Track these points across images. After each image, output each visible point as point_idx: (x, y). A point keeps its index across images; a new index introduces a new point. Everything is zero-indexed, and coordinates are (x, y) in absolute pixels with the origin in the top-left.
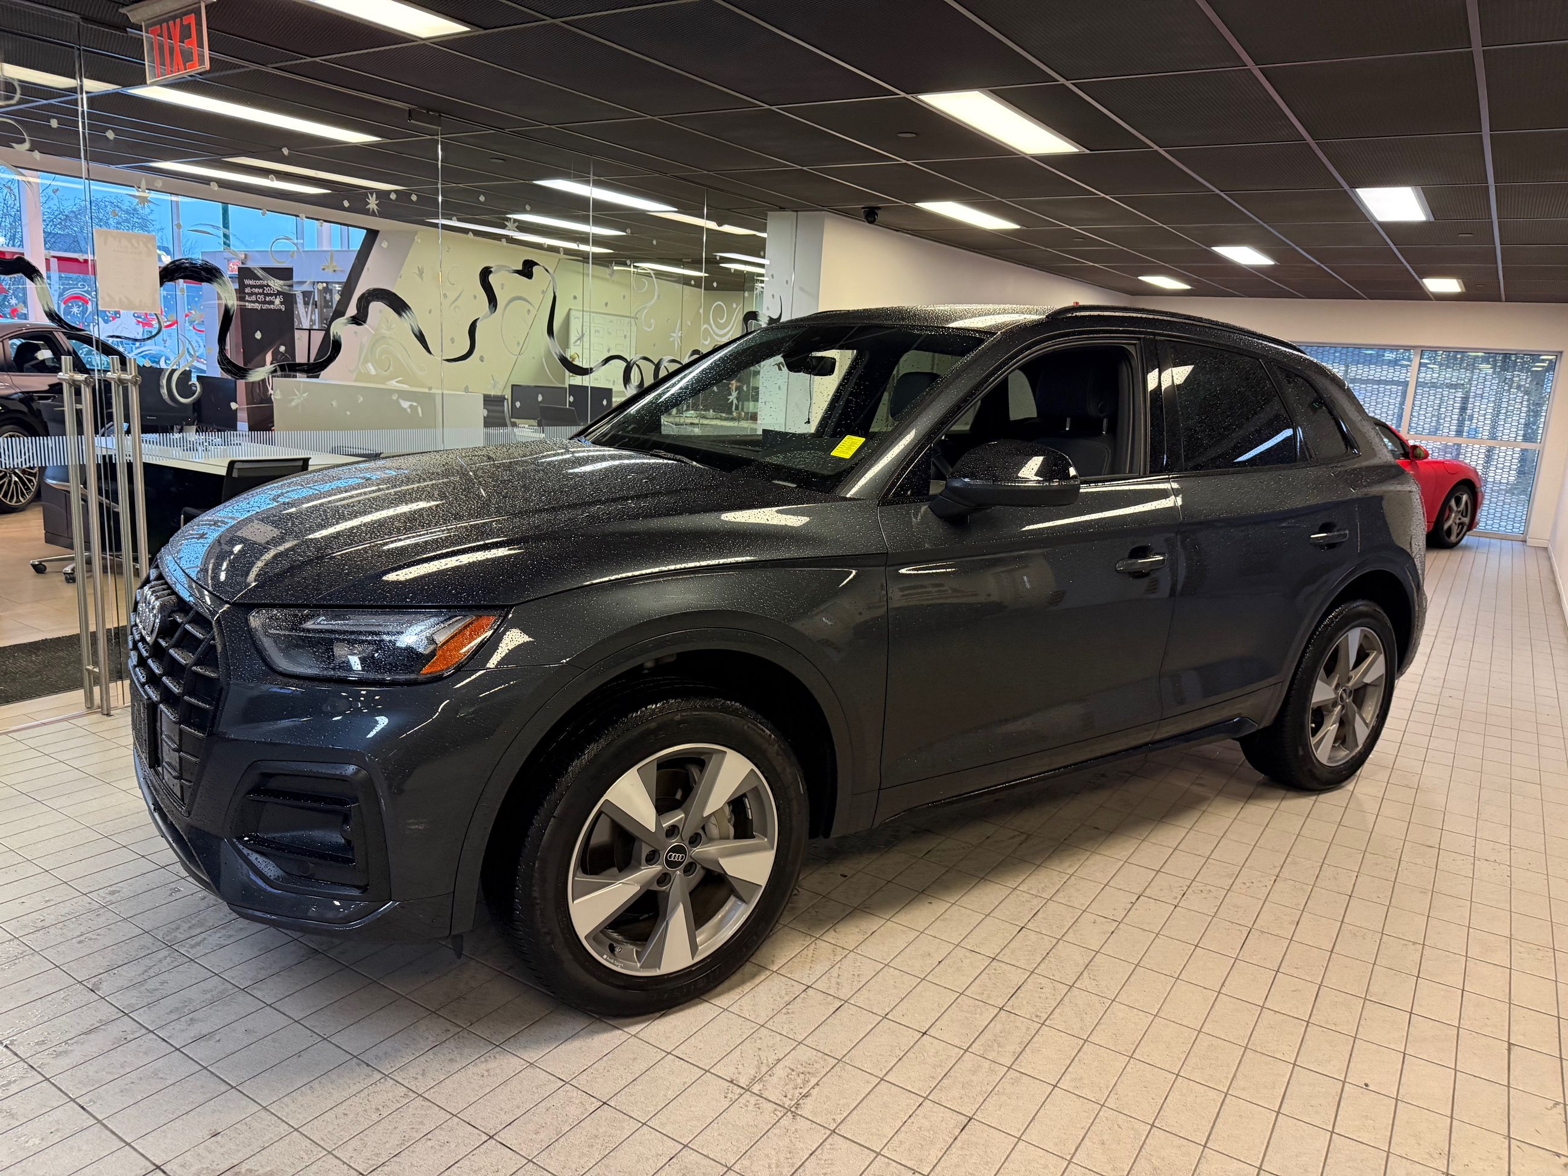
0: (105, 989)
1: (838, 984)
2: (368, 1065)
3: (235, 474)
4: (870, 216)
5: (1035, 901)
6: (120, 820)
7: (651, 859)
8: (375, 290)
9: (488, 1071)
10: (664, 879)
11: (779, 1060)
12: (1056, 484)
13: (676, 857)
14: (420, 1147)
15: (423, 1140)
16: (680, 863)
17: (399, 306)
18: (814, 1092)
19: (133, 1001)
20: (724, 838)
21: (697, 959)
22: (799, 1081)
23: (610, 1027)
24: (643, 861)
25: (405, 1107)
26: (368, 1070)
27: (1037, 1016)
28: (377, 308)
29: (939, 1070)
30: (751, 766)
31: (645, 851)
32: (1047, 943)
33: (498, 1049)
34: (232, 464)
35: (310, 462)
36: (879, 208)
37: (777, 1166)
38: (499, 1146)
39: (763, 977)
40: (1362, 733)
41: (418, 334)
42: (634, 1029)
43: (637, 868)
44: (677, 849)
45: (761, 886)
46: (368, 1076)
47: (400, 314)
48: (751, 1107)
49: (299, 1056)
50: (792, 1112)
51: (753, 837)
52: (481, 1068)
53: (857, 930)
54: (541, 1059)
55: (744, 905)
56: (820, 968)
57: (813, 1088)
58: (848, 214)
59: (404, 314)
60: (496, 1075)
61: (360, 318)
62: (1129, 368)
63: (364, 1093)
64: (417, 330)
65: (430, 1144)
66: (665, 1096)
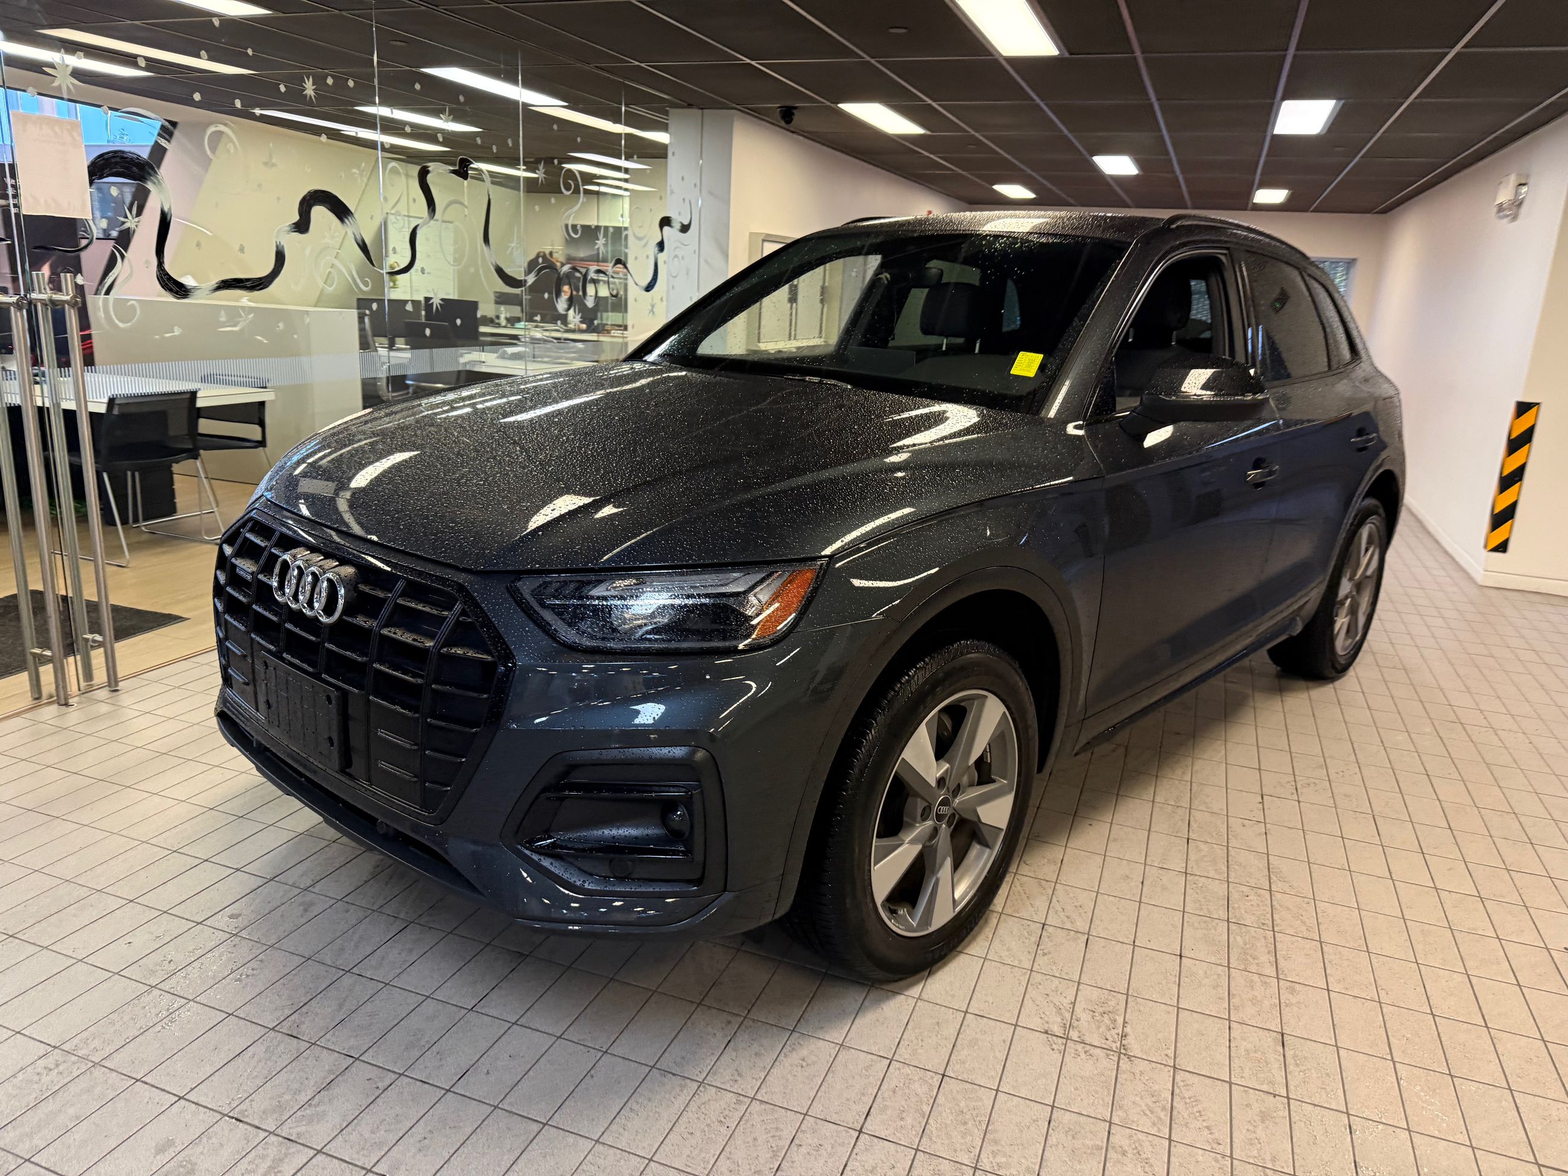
0: (308, 1031)
1: (1068, 917)
2: (674, 1074)
3: (116, 411)
4: (787, 115)
5: (1180, 811)
6: (177, 829)
7: (924, 817)
8: (317, 192)
9: (803, 1060)
10: (935, 831)
11: (1074, 1003)
12: (1249, 398)
14: (796, 1155)
15: (794, 1147)
16: (945, 816)
17: (341, 211)
18: (1128, 1030)
19: (352, 1042)
20: (971, 785)
21: (958, 909)
22: (1106, 1020)
23: (890, 993)
24: (919, 818)
25: (747, 1114)
26: (677, 1081)
27: (1263, 924)
28: (320, 213)
29: (1219, 989)
30: (1002, 707)
31: (920, 805)
32: (1221, 852)
33: (795, 1035)
34: (111, 402)
35: (199, 395)
36: (796, 108)
37: (1152, 1113)
38: (876, 1140)
39: (995, 921)
40: (1362, 620)
41: (361, 243)
42: (915, 991)
43: (912, 826)
44: (944, 802)
45: (1002, 830)
46: (682, 1087)
47: (342, 221)
48: (1083, 1056)
49: (592, 1076)
50: (1125, 1055)
51: (994, 781)
52: (795, 1058)
53: (1046, 860)
54: (847, 1039)
55: (988, 850)
56: (1041, 903)
57: (1124, 1027)
58: (757, 114)
59: (346, 220)
60: (814, 1063)
61: (302, 226)
62: (1219, 278)
63: (693, 1106)
64: (359, 238)
65: (803, 1150)
66: (995, 1057)
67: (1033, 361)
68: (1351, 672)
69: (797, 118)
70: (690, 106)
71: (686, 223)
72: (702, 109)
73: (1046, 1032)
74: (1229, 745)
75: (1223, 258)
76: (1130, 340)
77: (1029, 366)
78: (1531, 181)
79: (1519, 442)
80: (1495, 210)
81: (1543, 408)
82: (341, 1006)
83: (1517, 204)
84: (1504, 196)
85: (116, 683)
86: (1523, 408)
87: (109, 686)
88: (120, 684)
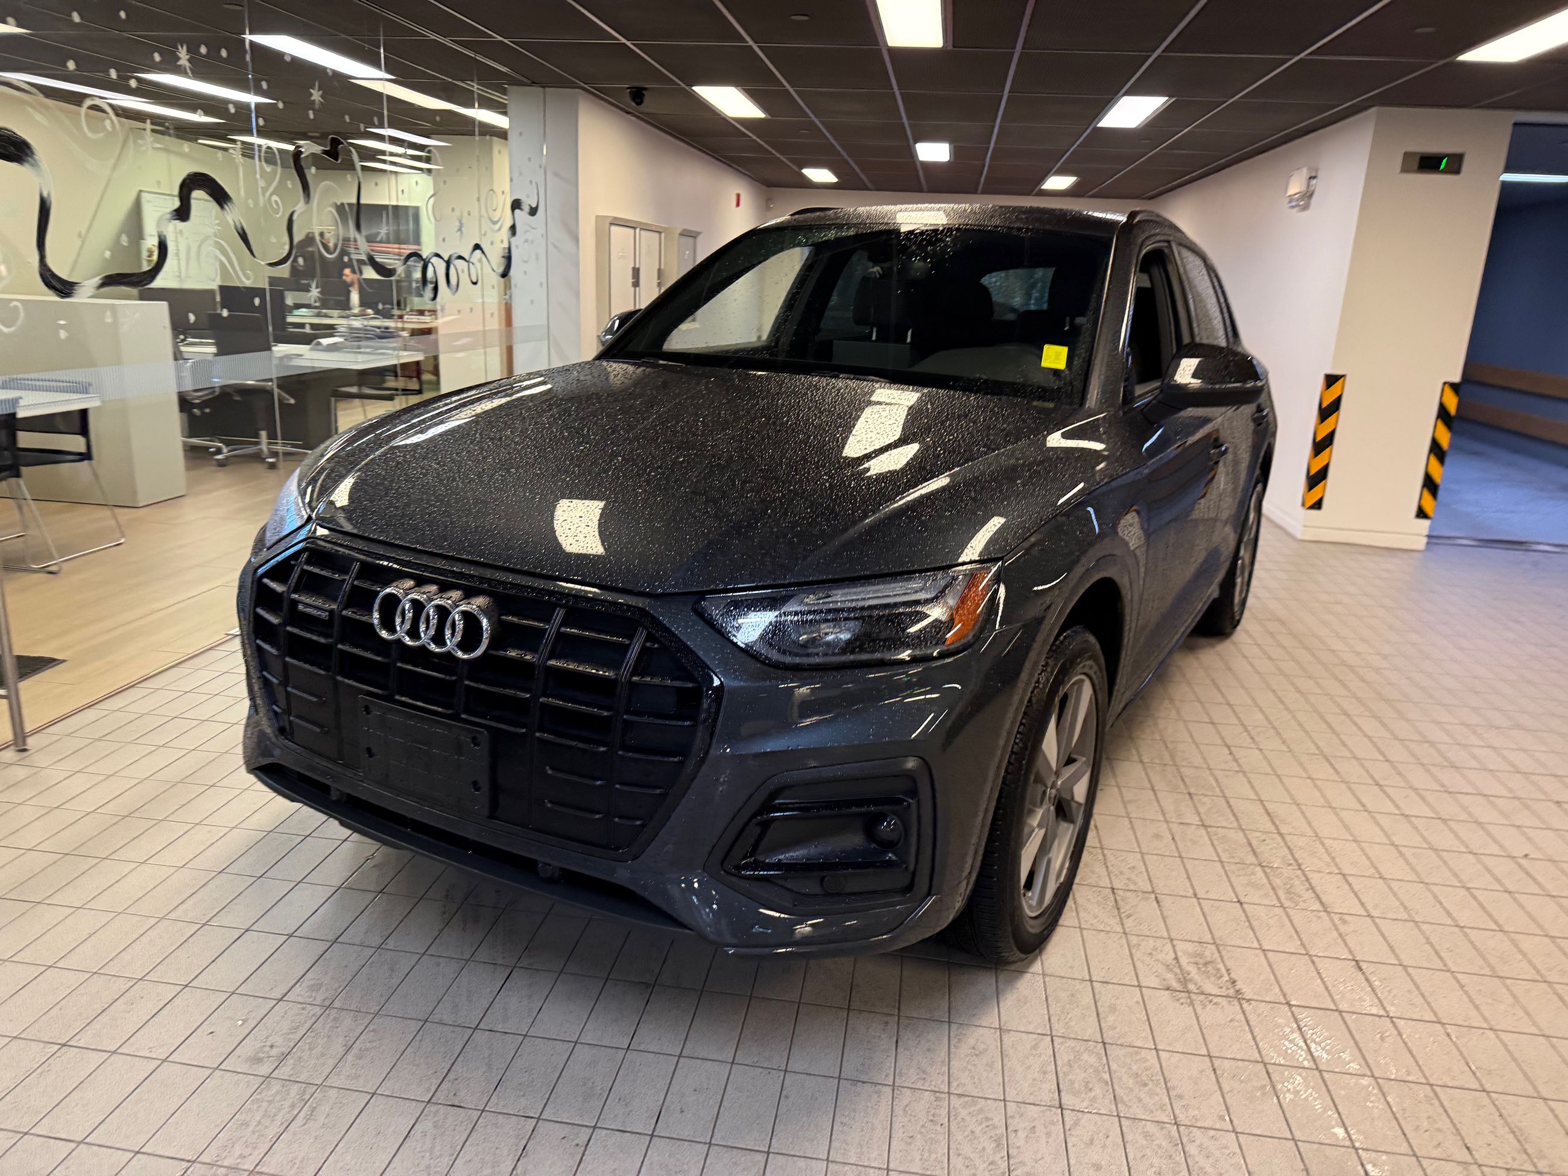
0: (470, 1100)
1: (1128, 879)
2: (864, 1082)
4: (637, 96)
5: (1169, 770)
7: (1042, 801)
8: (196, 175)
9: (973, 1048)
11: (1177, 959)
12: (1250, 385)
14: (1018, 1141)
15: (1012, 1134)
17: (220, 196)
18: (1233, 976)
19: (525, 1102)
20: (1063, 765)
21: (1060, 881)
22: (1211, 970)
23: (1016, 973)
24: (1039, 802)
25: (952, 1109)
26: (869, 1088)
28: (199, 196)
29: (1286, 928)
30: (1090, 688)
32: (1222, 803)
33: (954, 1025)
36: (646, 89)
38: (1080, 1114)
40: (1247, 579)
41: (240, 231)
45: (1083, 806)
46: (878, 1093)
47: (222, 207)
48: (1210, 1006)
49: (787, 1097)
50: (1242, 999)
51: (1085, 757)
52: (965, 1048)
54: (1002, 1022)
55: (1072, 826)
57: (1229, 973)
58: (604, 95)
59: (226, 206)
60: (986, 1050)
61: (182, 213)
62: (1162, 270)
63: (898, 1111)
64: (239, 226)
65: (1022, 1135)
66: (1139, 1019)
67: (1058, 354)
68: (1242, 622)
69: (649, 100)
70: (534, 83)
71: (534, 206)
72: (543, 87)
73: (1168, 989)
75: (1166, 250)
76: (1066, 329)
77: (1057, 359)
78: (1320, 174)
79: (1328, 410)
80: (1287, 200)
81: (1348, 379)
83: (1308, 196)
84: (1296, 187)
85: (24, 738)
86: (1331, 380)
87: (15, 744)
88: (31, 742)
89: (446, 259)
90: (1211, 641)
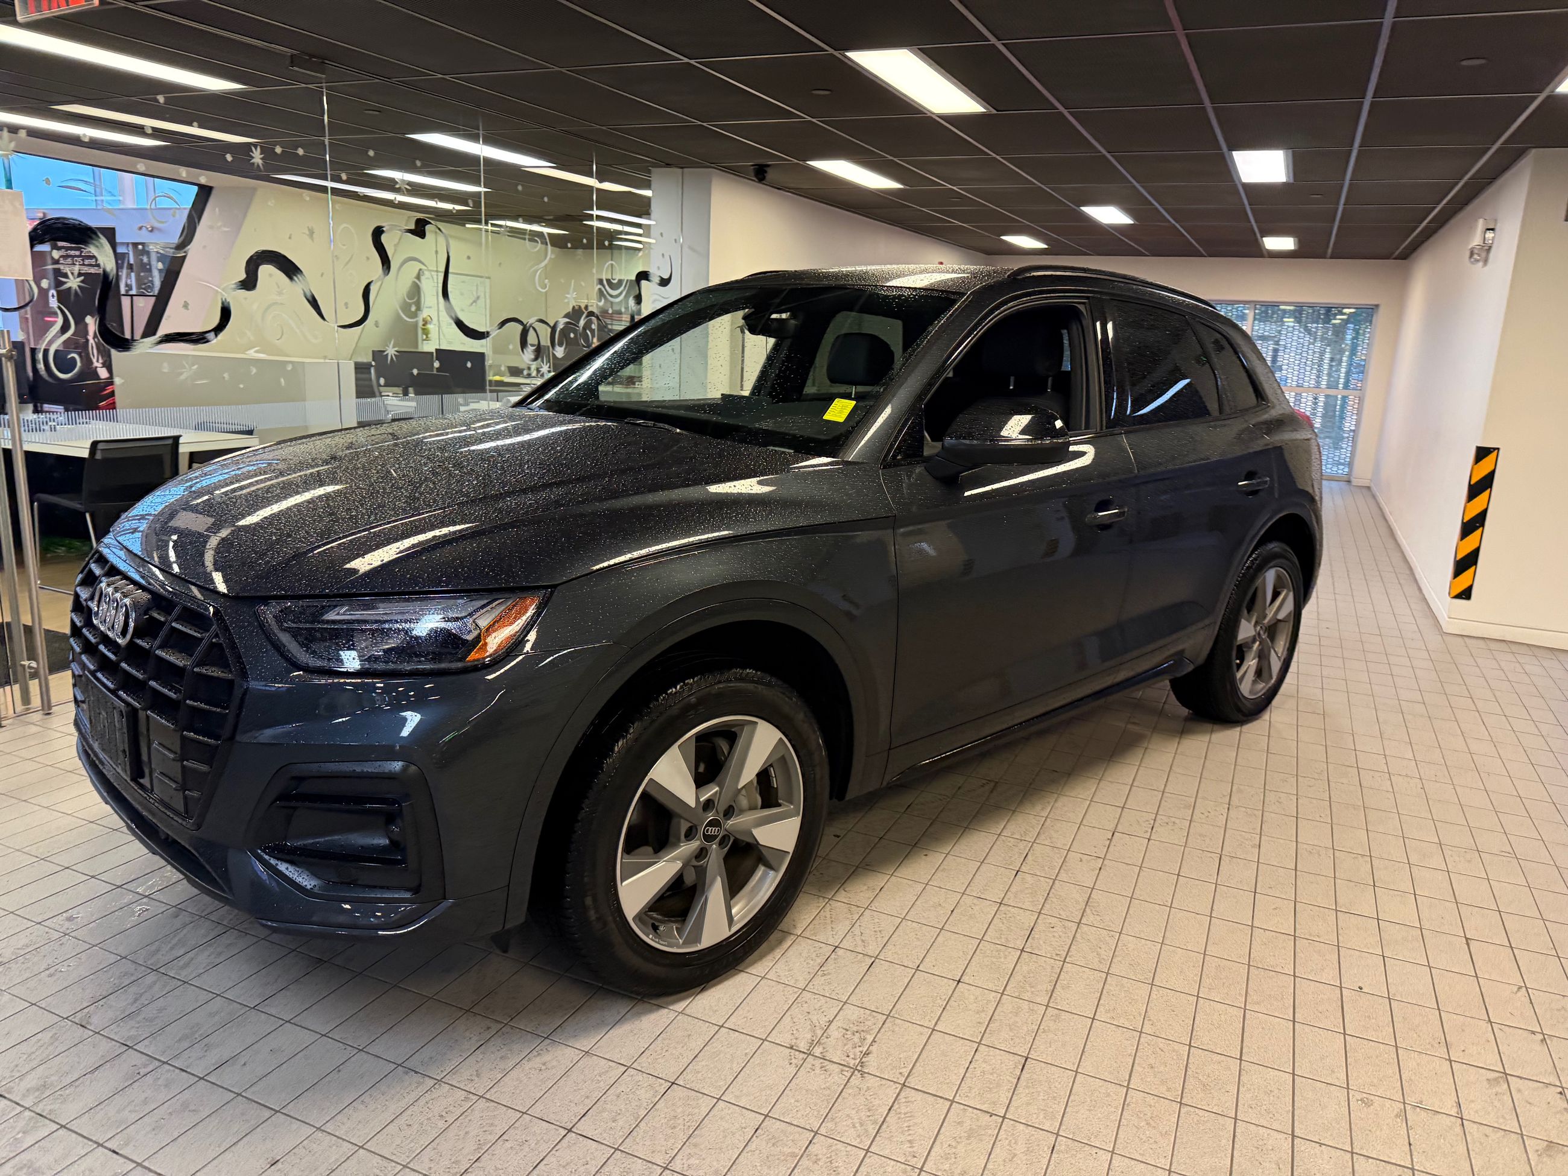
0: (96, 1022)
1: (863, 941)
2: (416, 1072)
3: (98, 456)
4: (760, 174)
5: (1022, 845)
6: (52, 839)
7: (690, 834)
8: (264, 252)
9: (544, 1064)
10: (702, 853)
11: (831, 1022)
13: (712, 831)
14: (499, 1149)
15: (500, 1142)
16: (716, 836)
17: (290, 269)
18: (873, 1048)
19: (133, 1032)
20: (752, 808)
21: (734, 929)
22: (856, 1039)
23: (655, 1007)
24: (683, 837)
25: (469, 1111)
26: (417, 1078)
27: (1057, 955)
28: (266, 271)
29: (983, 1015)
30: (779, 735)
31: (684, 826)
32: (1045, 885)
33: (547, 1041)
34: (95, 444)
35: (181, 440)
36: (768, 166)
37: (861, 1125)
38: (581, 1138)
39: (789, 943)
41: (310, 299)
42: (680, 1006)
43: (676, 845)
44: (714, 823)
45: (788, 853)
46: (419, 1084)
47: (291, 278)
48: (818, 1071)
49: (339, 1071)
50: (859, 1071)
51: (779, 805)
52: (537, 1062)
53: (866, 887)
54: (596, 1047)
55: (772, 873)
56: (842, 927)
57: (871, 1045)
58: (735, 172)
59: (295, 278)
60: (554, 1067)
61: (249, 283)
63: (422, 1102)
64: (309, 294)
65: (508, 1145)
66: (731, 1069)
67: (844, 407)
68: (1266, 716)
69: (771, 175)
70: (668, 165)
71: (666, 276)
72: (682, 168)
73: (791, 1048)
74: (1102, 784)
75: (1081, 308)
77: (841, 412)
78: (1497, 229)
79: (1480, 487)
80: (1468, 254)
81: (1501, 452)
82: (136, 1000)
83: (1487, 249)
84: (1476, 241)
85: (50, 707)
86: (1482, 453)
87: (43, 709)
88: (54, 709)
89: (552, 325)
90: (1209, 726)
